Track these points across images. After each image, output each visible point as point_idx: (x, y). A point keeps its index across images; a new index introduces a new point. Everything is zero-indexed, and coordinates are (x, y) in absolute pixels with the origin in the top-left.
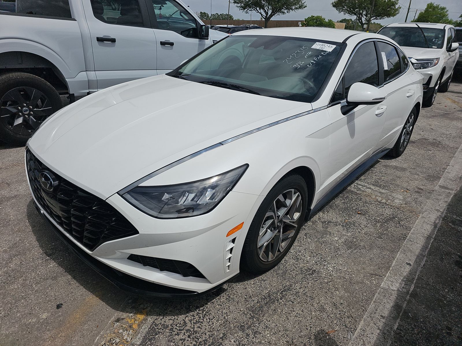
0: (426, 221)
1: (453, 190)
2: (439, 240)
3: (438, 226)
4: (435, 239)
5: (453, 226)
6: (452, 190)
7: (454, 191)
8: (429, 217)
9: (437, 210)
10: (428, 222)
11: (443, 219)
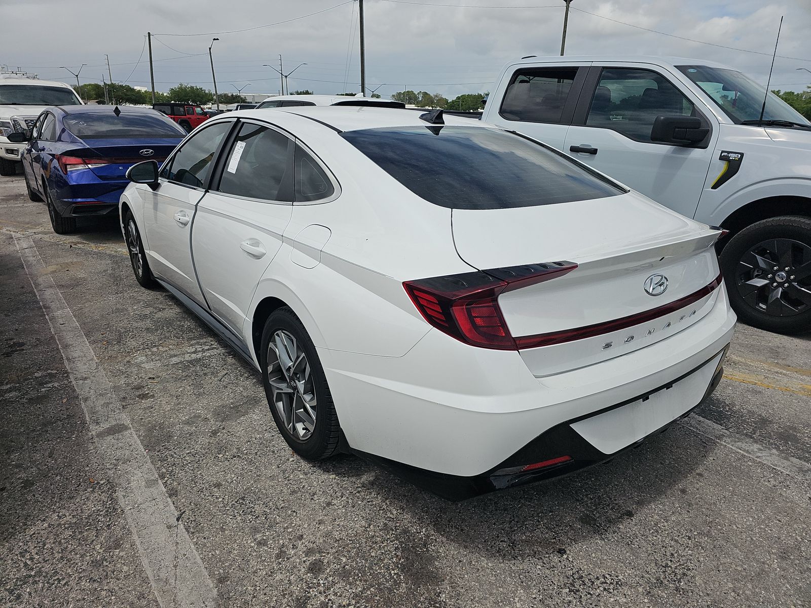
0: (84, 358)
1: (98, 436)
2: (53, 351)
3: (66, 362)
4: (58, 349)
5: (49, 371)
6: (100, 435)
7: (94, 433)
8: (85, 364)
9: (86, 379)
10: (80, 359)
11: (67, 372)
